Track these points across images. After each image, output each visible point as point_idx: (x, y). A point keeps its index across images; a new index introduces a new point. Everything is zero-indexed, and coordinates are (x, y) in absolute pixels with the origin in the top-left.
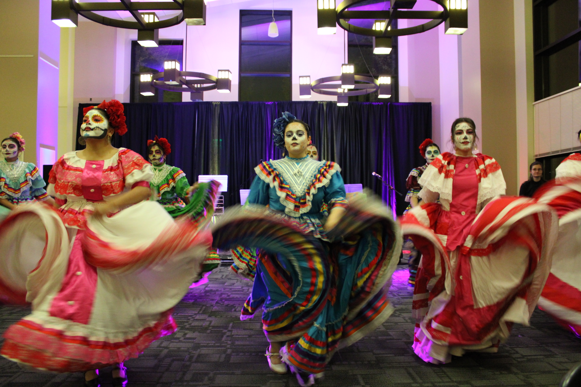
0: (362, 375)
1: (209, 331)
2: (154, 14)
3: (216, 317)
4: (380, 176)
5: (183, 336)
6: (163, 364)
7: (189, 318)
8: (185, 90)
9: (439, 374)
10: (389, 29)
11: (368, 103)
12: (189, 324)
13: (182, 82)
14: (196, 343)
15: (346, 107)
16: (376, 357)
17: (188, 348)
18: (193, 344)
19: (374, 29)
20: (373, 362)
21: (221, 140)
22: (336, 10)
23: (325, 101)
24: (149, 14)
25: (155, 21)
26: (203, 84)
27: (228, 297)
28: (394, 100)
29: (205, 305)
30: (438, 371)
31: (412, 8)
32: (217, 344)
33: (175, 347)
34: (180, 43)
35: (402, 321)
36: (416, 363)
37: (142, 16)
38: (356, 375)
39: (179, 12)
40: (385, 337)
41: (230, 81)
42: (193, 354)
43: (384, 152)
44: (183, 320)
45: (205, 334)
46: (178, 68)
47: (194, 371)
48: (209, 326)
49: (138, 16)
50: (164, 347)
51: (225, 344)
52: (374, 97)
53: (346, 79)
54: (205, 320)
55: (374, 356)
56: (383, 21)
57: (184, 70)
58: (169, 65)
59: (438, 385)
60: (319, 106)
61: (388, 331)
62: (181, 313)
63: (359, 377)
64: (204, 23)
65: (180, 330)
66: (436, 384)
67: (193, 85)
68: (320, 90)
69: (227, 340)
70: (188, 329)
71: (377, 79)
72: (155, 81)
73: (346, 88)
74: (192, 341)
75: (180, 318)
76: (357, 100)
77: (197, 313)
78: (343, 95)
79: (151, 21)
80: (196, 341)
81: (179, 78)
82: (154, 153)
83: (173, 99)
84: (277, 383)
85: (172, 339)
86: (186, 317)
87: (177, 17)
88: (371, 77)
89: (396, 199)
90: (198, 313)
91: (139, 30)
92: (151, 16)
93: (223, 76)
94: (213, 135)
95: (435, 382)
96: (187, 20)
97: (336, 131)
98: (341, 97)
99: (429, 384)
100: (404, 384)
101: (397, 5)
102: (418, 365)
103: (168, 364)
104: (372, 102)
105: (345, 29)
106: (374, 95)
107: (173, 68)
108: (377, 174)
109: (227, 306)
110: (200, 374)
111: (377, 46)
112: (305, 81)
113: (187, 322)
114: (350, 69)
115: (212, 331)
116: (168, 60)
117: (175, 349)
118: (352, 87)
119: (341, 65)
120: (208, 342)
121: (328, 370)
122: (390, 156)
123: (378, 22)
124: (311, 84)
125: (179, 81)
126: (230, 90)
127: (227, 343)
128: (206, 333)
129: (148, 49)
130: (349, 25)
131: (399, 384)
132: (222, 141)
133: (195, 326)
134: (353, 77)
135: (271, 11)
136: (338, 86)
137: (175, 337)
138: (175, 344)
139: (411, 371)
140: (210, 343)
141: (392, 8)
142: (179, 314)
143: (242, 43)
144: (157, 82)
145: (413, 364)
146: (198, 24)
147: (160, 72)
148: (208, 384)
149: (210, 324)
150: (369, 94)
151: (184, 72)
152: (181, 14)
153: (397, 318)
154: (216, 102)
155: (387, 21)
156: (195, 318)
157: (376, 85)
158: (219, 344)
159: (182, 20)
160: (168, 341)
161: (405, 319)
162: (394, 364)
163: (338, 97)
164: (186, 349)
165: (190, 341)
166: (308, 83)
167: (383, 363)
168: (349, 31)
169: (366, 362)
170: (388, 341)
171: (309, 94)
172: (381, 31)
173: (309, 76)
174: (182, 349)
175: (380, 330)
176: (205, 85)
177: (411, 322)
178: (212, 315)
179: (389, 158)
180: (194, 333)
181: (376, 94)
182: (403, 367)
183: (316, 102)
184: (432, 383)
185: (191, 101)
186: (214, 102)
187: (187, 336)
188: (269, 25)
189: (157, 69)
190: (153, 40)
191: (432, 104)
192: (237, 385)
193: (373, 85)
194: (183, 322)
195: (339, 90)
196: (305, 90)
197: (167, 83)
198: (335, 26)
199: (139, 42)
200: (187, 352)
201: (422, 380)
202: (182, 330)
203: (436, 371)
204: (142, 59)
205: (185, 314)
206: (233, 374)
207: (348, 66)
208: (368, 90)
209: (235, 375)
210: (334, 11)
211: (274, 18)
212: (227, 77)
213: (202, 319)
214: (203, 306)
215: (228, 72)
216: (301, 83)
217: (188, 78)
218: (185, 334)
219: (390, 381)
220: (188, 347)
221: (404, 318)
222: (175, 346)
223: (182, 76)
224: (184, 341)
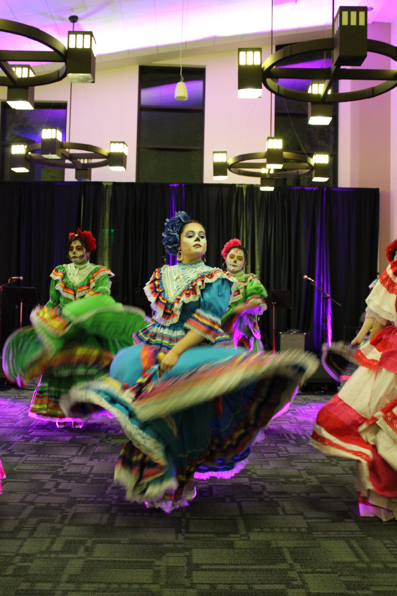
0: (290, 548)
1: (89, 481)
2: (29, 67)
3: (99, 460)
4: (313, 281)
5: (55, 487)
6: (25, 526)
7: (65, 461)
8: (69, 166)
9: (391, 549)
10: (329, 92)
11: (299, 188)
12: (64, 470)
13: (65, 156)
14: (71, 498)
15: (271, 192)
16: (307, 523)
17: (61, 504)
18: (67, 499)
19: (309, 92)
20: (303, 530)
21: (112, 231)
22: (262, 66)
23: (245, 185)
24: (22, 66)
25: (30, 76)
26: (91, 159)
27: (116, 434)
28: (331, 185)
29: (86, 445)
30: (390, 546)
31: (360, 65)
32: (98, 500)
33: (43, 503)
34: (63, 106)
35: (340, 473)
36: (362, 533)
37: (14, 69)
38: (281, 548)
39: (60, 66)
40: (318, 494)
41: (126, 156)
42: (66, 512)
43: (318, 250)
44: (56, 465)
45: (83, 485)
46: (60, 138)
47: (66, 538)
48: (90, 473)
49: (7, 69)
50: (28, 502)
51: (110, 500)
52: (306, 181)
53: (272, 156)
54: (85, 464)
55: (305, 521)
56: (321, 83)
57: (67, 141)
58: (48, 134)
59: (391, 566)
60: (237, 190)
61: (322, 485)
62: (54, 454)
63: (285, 550)
64: (92, 80)
65: (51, 478)
66: (389, 565)
67: (79, 160)
68: (239, 170)
69: (113, 494)
70: (61, 477)
71: (312, 157)
72: (30, 153)
73: (272, 168)
74: (67, 493)
75: (53, 461)
76: (285, 184)
77: (74, 454)
78: (268, 177)
79: (25, 76)
80: (72, 494)
81: (61, 151)
82: (74, 250)
83: (53, 177)
84: (176, 557)
85: (40, 491)
86: (61, 460)
87: (58, 72)
88: (304, 154)
89: (332, 309)
90: (77, 455)
91: (10, 87)
92: (25, 70)
93: (116, 149)
94: (103, 224)
95: (388, 562)
96: (70, 75)
97: (258, 221)
98: (266, 179)
99: (379, 564)
100: (345, 563)
101: (341, 61)
102: (363, 536)
103: (33, 526)
104: (304, 187)
105: (272, 91)
106: (307, 177)
107: (54, 137)
108: (309, 279)
109: (114, 445)
110: (74, 541)
111: (314, 114)
112: (220, 158)
113: (62, 467)
114: (278, 144)
115: (93, 480)
116: (47, 128)
117: (43, 505)
118: (280, 166)
119: (267, 138)
120: (87, 496)
121: (244, 540)
122: (325, 255)
123: (315, 83)
124: (228, 162)
125: (60, 154)
126: (125, 167)
127: (111, 497)
128: (85, 483)
129: (22, 112)
130: (279, 87)
131: (339, 563)
132: (114, 232)
133: (71, 473)
134: (282, 154)
135: (179, 68)
136: (263, 165)
137: (44, 488)
138: (44, 497)
139: (355, 545)
140: (90, 497)
141: (335, 65)
142: (51, 456)
143: (142, 109)
144: (33, 155)
145: (357, 534)
146: (85, 81)
147: (37, 143)
148: (84, 558)
149: (91, 470)
150: (300, 176)
151: (67, 143)
152: (62, 68)
153: (335, 468)
154: (108, 182)
155: (327, 81)
156: (73, 462)
157: (310, 165)
158: (101, 500)
159: (65, 75)
160: (34, 493)
161: (344, 470)
162: (332, 533)
163: (262, 179)
164: (57, 505)
165: (64, 493)
166: (224, 161)
167: (317, 532)
168: (278, 95)
169: (295, 530)
170: (322, 500)
171: (225, 174)
172: (319, 95)
173: (226, 152)
174: (53, 505)
175: (313, 484)
176: (94, 161)
177: (353, 474)
178: (95, 458)
179: (325, 257)
180: (69, 482)
181: (310, 177)
182: (344, 537)
183: (234, 185)
184: (383, 563)
185: (76, 180)
186: (105, 182)
187: (60, 487)
188: (176, 86)
189: (33, 139)
190: (27, 101)
191: (380, 190)
192: (123, 559)
193: (306, 164)
194: (56, 466)
195: (263, 171)
196: (220, 169)
197: (45, 156)
198: (261, 88)
199: (10, 103)
200: (58, 509)
201: (370, 558)
202: (54, 478)
203: (388, 546)
204: (14, 125)
205: (59, 456)
206: (118, 542)
207: (275, 140)
208: (300, 171)
209: (121, 544)
210: (259, 68)
211: (182, 77)
212: (121, 151)
213: (80, 463)
214: (84, 445)
215: (123, 144)
216: (216, 161)
217: (72, 151)
218: (58, 484)
219: (327, 559)
220: (61, 502)
221: (343, 468)
222: (43, 501)
223: (65, 148)
224: (56, 493)
